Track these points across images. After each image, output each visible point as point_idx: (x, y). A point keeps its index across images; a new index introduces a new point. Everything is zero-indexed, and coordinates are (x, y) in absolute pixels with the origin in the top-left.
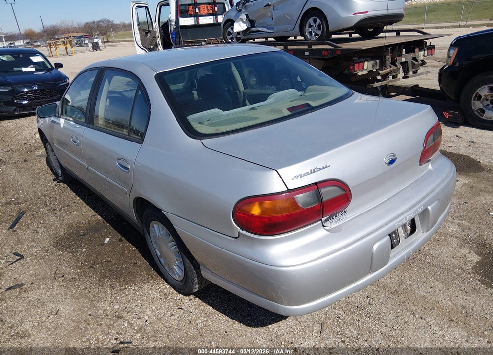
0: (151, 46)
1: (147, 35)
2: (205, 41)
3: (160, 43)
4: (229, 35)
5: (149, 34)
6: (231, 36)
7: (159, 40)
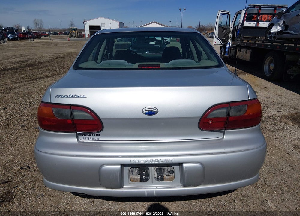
0: (224, 38)
1: (223, 31)
2: (258, 38)
3: (231, 37)
4: (269, 34)
5: (225, 31)
6: (270, 35)
7: (231, 35)
